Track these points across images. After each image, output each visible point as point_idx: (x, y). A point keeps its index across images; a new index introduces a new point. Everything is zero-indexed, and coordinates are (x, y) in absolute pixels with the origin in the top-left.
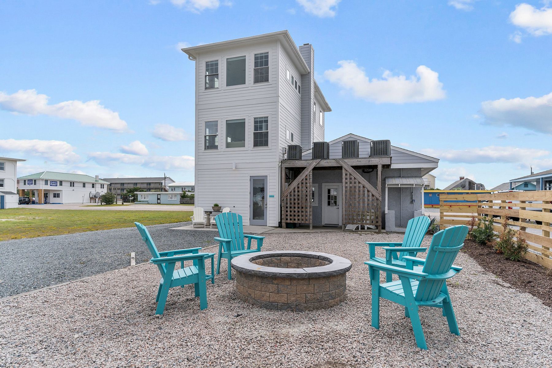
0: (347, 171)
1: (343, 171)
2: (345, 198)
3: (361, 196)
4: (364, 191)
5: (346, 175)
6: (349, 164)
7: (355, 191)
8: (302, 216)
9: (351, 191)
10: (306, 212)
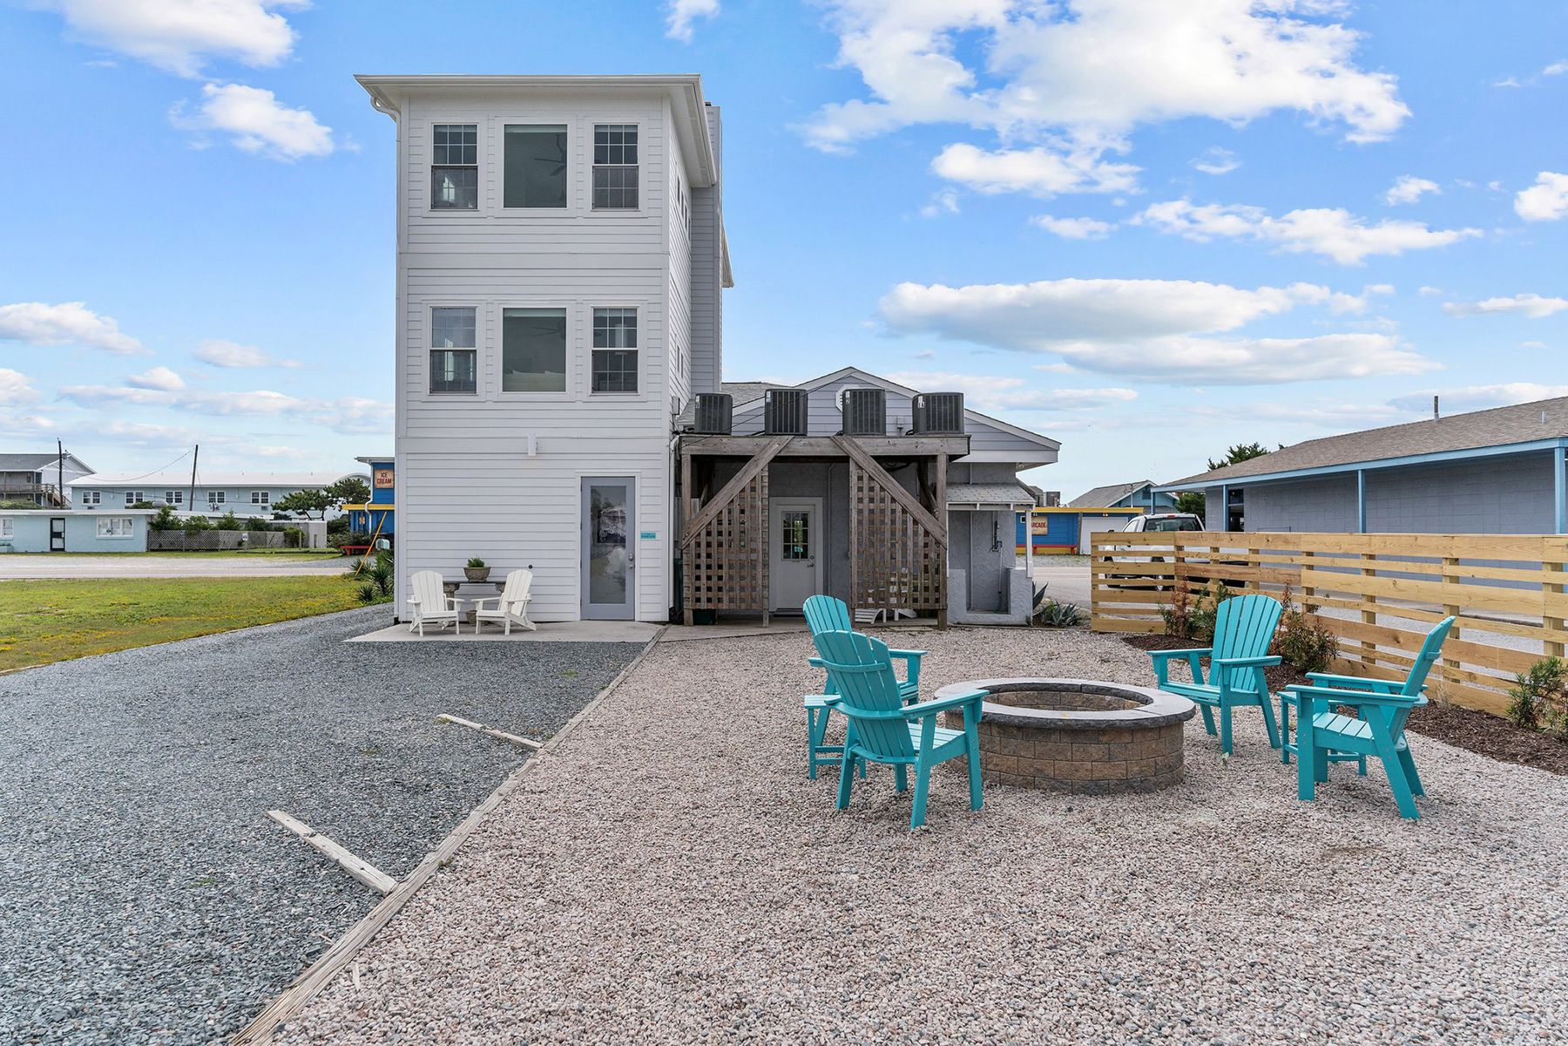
0: (861, 468)
1: (852, 467)
2: (856, 540)
3: (899, 534)
4: (905, 522)
5: (860, 478)
6: (865, 449)
7: (883, 522)
8: (742, 589)
9: (872, 522)
10: (754, 578)
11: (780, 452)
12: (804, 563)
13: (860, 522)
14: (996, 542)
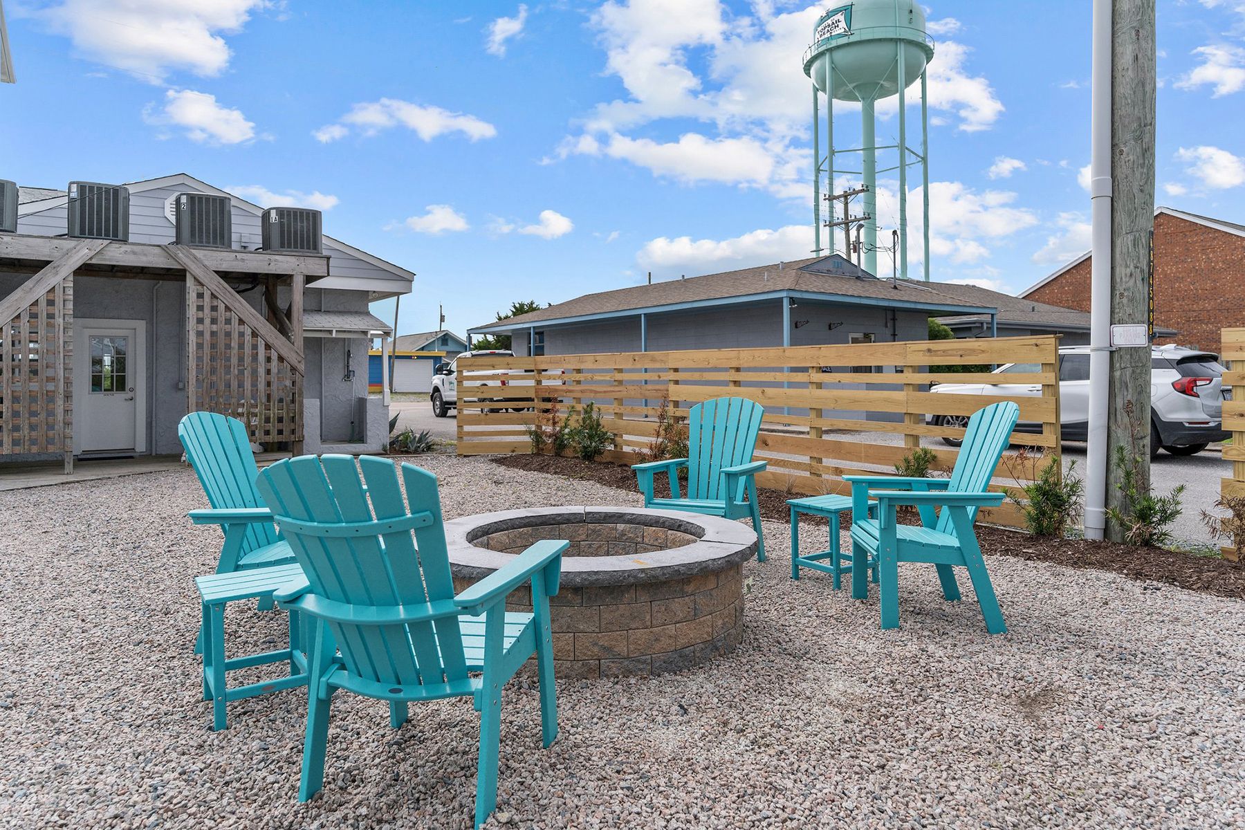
0: (202, 285)
1: (190, 282)
2: (194, 367)
3: (248, 360)
4: (255, 347)
5: (200, 296)
6: (206, 263)
7: (228, 346)
8: (32, 427)
9: (213, 346)
10: (51, 413)
11: (91, 258)
12: (119, 396)
13: (200, 346)
14: (349, 371)
